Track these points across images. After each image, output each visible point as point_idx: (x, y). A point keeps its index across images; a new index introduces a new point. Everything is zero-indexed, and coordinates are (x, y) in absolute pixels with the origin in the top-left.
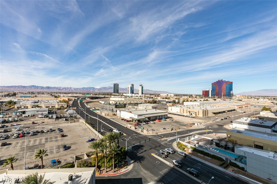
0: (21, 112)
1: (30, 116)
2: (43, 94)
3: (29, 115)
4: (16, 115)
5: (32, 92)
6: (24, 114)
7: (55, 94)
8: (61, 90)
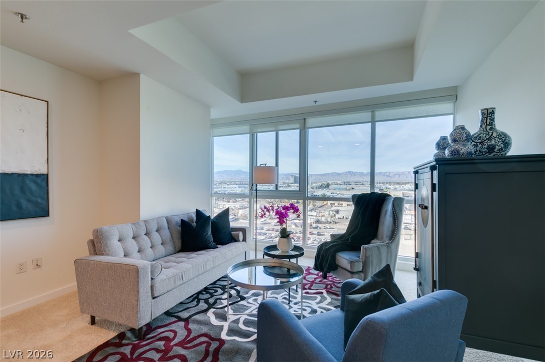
0: (335, 211)
1: (345, 218)
2: (363, 184)
3: (343, 217)
4: (329, 214)
5: (347, 182)
6: (337, 214)
7: (380, 184)
8: (391, 177)
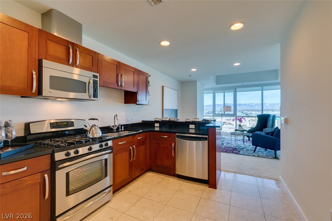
7: (246, 111)
8: (253, 107)
